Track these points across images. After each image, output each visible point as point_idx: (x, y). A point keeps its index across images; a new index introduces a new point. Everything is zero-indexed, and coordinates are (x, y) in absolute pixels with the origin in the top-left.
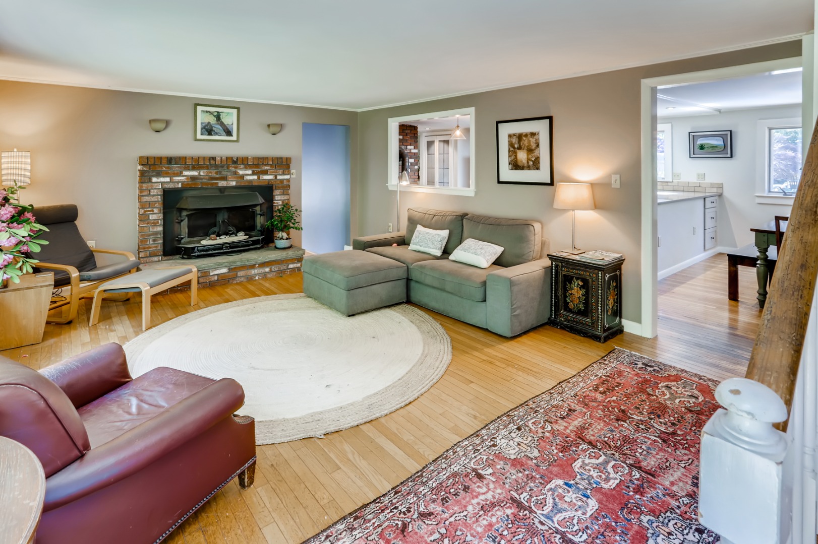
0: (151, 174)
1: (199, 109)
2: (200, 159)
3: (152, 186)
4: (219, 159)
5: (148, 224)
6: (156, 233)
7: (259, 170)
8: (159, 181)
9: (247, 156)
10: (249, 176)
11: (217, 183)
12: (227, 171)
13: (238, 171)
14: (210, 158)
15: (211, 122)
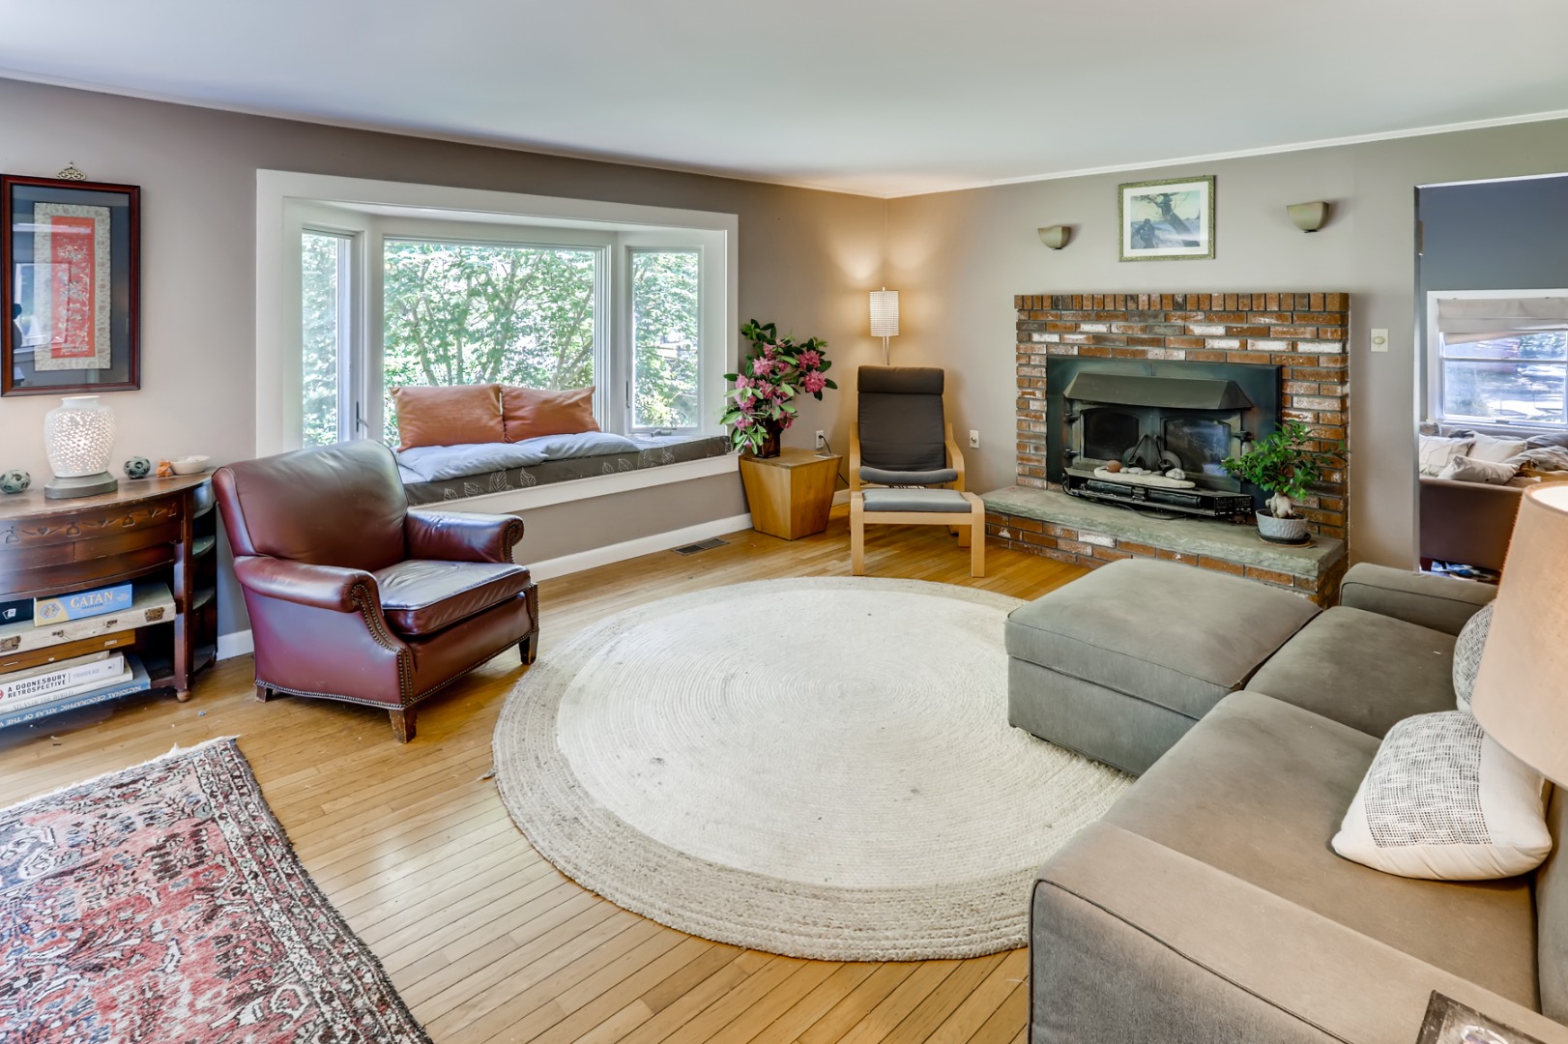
0: (1031, 327)
1: (1128, 193)
2: (1107, 300)
3: (1032, 349)
4: (1145, 298)
5: (1027, 416)
6: (1036, 436)
7: (1245, 326)
8: (1042, 340)
9: (1210, 292)
10: (1219, 339)
11: (1144, 352)
12: (1166, 327)
13: (1192, 327)
14: (1126, 296)
15: (1152, 219)
